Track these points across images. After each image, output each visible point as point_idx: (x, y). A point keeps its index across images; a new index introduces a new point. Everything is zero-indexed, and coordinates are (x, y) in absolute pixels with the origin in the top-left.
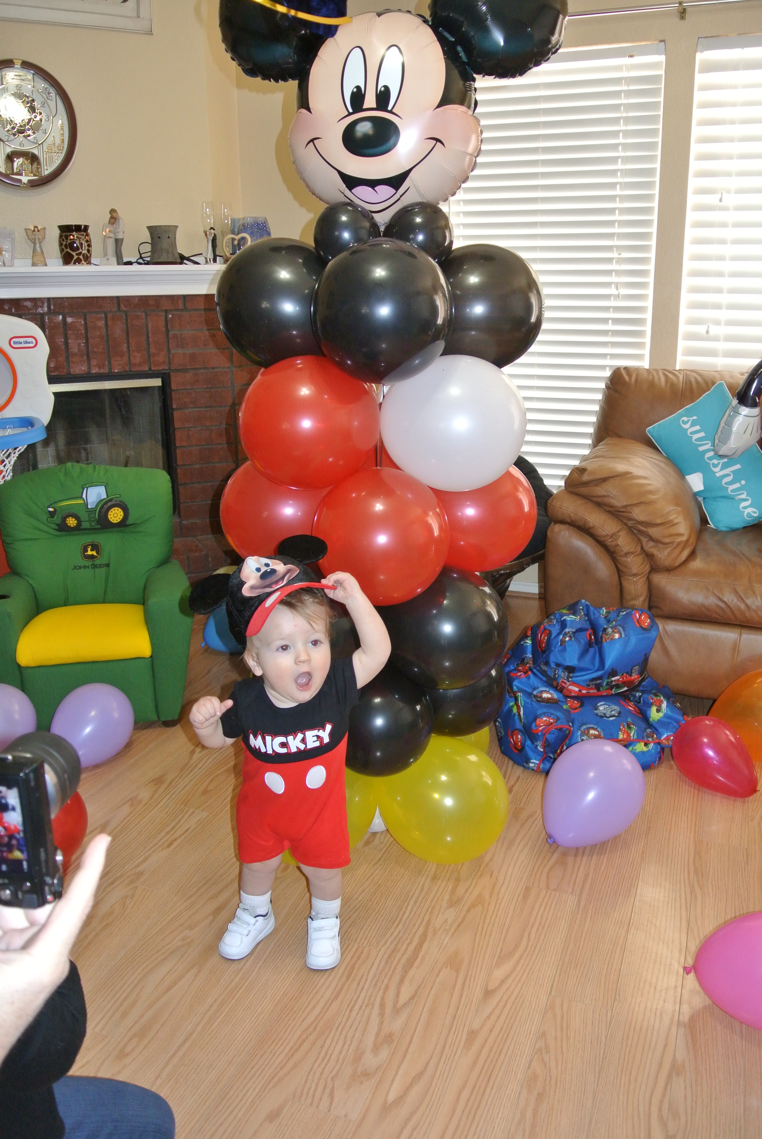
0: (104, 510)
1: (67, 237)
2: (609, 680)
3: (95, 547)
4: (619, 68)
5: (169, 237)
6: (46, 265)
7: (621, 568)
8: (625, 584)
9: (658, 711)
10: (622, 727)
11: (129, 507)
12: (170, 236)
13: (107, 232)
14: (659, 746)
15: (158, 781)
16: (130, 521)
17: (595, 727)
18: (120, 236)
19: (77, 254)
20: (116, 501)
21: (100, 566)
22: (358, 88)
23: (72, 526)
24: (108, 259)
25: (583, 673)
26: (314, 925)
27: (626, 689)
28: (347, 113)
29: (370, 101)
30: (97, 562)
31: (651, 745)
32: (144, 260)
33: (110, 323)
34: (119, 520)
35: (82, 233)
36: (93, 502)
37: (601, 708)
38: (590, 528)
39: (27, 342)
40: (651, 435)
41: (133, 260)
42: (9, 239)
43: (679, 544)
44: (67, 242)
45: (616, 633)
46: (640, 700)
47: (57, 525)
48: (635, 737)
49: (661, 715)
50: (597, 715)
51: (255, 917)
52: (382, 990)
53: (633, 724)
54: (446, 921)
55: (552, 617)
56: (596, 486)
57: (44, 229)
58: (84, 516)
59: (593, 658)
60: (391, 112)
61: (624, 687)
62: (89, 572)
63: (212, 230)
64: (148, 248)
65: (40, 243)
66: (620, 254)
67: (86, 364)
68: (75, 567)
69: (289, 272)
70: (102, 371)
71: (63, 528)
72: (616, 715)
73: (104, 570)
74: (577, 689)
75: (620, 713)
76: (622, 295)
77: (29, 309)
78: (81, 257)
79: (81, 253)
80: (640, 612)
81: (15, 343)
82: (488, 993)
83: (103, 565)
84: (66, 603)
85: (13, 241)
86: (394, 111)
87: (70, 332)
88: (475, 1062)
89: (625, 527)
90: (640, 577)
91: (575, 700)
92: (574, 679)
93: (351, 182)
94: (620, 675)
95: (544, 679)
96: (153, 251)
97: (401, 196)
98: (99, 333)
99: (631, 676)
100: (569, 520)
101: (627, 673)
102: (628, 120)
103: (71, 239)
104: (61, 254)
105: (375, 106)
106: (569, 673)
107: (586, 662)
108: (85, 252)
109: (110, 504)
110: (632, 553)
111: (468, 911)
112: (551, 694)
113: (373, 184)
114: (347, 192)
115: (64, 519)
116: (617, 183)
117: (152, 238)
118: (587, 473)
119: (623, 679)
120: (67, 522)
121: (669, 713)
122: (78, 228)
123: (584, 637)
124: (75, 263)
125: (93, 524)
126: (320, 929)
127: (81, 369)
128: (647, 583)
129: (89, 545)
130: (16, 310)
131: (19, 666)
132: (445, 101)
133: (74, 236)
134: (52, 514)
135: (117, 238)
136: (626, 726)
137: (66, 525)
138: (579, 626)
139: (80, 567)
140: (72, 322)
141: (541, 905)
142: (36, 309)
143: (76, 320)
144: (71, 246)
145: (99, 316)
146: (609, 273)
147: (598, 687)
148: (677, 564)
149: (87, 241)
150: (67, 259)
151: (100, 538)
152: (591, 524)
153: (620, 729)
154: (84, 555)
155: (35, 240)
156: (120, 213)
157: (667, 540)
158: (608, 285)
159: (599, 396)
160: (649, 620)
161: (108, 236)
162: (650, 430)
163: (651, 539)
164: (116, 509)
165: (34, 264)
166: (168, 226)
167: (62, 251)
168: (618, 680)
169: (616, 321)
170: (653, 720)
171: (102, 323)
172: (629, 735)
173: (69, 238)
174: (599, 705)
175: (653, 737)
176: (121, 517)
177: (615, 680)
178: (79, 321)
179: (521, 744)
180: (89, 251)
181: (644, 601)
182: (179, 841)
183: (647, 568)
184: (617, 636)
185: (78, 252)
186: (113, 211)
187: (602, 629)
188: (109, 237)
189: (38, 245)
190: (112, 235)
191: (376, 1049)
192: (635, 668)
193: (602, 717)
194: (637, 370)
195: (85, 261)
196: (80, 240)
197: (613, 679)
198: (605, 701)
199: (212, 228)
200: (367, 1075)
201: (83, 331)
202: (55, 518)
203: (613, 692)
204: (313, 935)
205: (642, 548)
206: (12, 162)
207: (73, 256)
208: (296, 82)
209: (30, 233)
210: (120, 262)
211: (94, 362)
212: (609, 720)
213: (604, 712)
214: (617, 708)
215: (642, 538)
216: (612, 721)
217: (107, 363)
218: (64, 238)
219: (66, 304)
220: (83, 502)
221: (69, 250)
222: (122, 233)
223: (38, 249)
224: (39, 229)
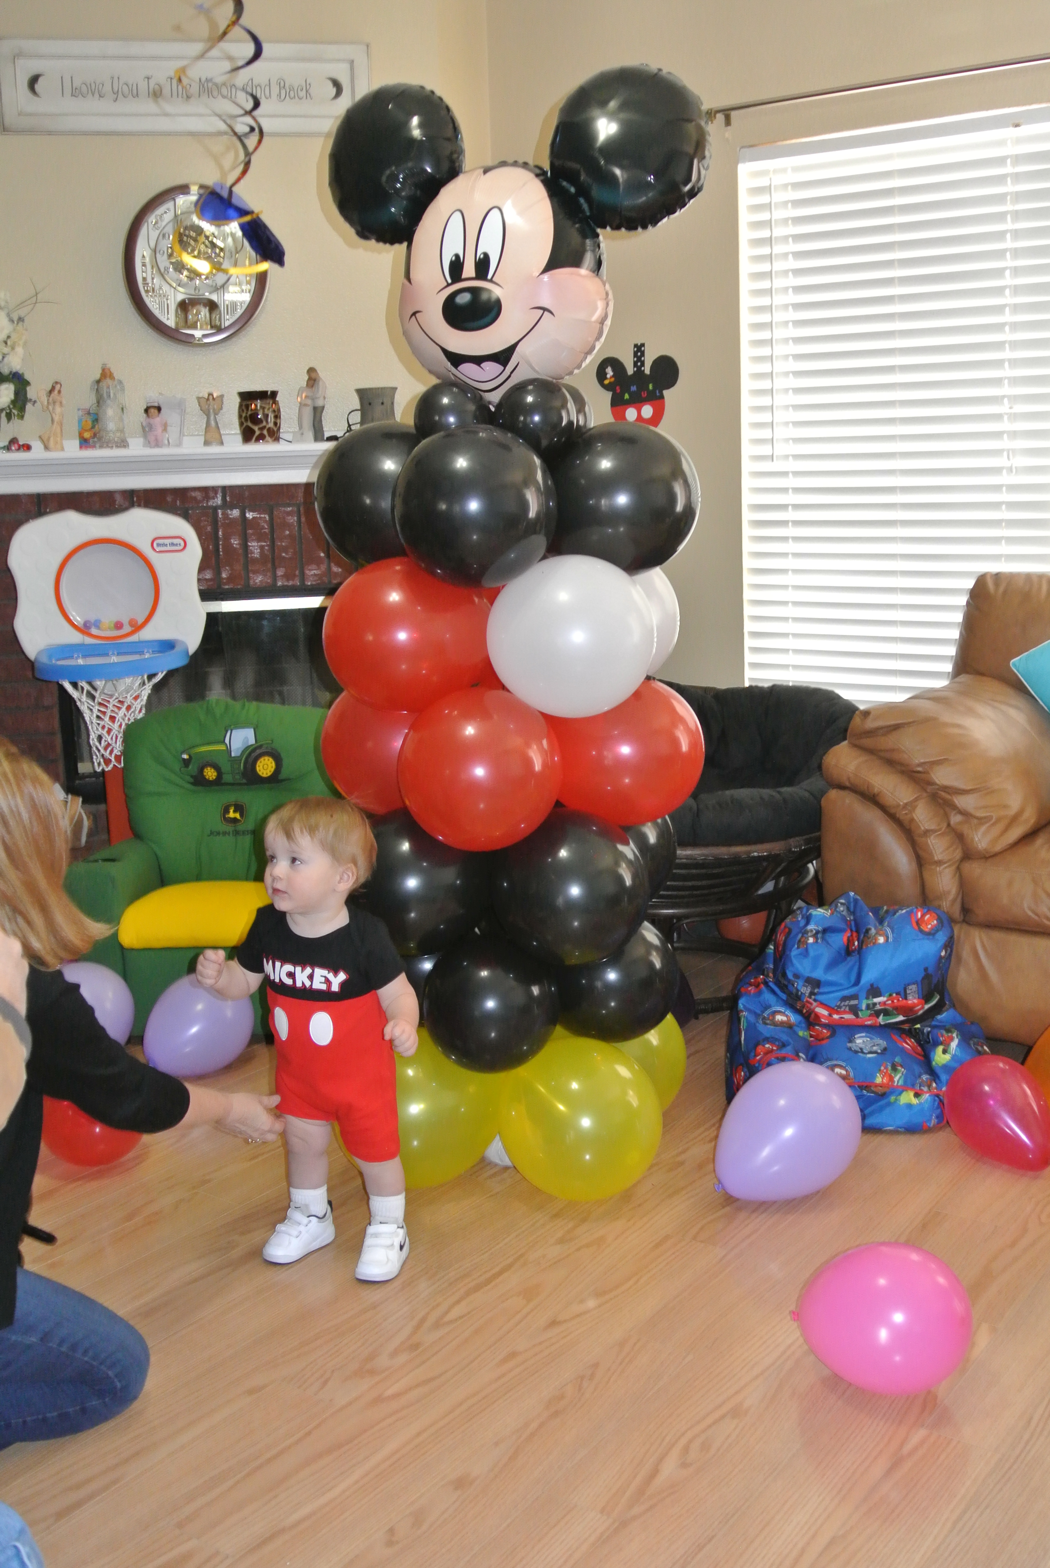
0: (251, 760)
1: (247, 407)
2: (870, 1002)
3: (239, 808)
4: (1001, 143)
5: (382, 403)
6: (222, 443)
7: (921, 853)
8: (926, 875)
9: (945, 1052)
10: (882, 1068)
11: (283, 755)
12: (385, 401)
13: (304, 398)
14: (937, 1099)
16: (284, 774)
17: (844, 1064)
18: (320, 403)
19: (260, 429)
20: (266, 748)
21: (244, 833)
22: (457, 256)
23: (211, 779)
24: (302, 435)
25: (834, 989)
26: (371, 1230)
27: (901, 1018)
29: (469, 270)
30: (240, 827)
31: (926, 1097)
33: (304, 519)
34: (269, 774)
35: (268, 401)
36: (238, 749)
37: (859, 1041)
38: (876, 795)
39: (173, 544)
40: (1017, 670)
42: (179, 411)
43: (1001, 819)
44: (247, 413)
45: (881, 935)
46: (924, 1037)
47: (192, 776)
48: (901, 1083)
49: (947, 1057)
50: (850, 1049)
51: (308, 1217)
53: (902, 1066)
54: (545, 1256)
56: (883, 735)
57: (222, 396)
58: (226, 767)
59: (851, 969)
60: (491, 281)
61: (898, 1014)
62: (229, 840)
64: (356, 417)
65: (216, 414)
66: (1011, 408)
67: (270, 573)
68: (212, 833)
70: (291, 583)
71: (199, 781)
72: (879, 1051)
73: (248, 838)
74: (825, 1012)
75: (885, 1050)
76: (1018, 467)
77: (198, 502)
78: (265, 432)
79: (265, 427)
80: (926, 910)
81: (158, 545)
83: (248, 831)
84: (198, 878)
85: (183, 413)
87: (250, 531)
89: (925, 794)
90: (945, 865)
91: (825, 1028)
92: (819, 997)
93: (456, 359)
94: (887, 995)
95: (784, 997)
96: (363, 422)
97: (512, 373)
98: (287, 532)
99: (906, 999)
100: (848, 784)
101: (897, 994)
102: (1017, 215)
103: (253, 410)
104: (240, 429)
106: (813, 988)
107: (837, 975)
108: (271, 425)
109: (258, 752)
110: (934, 831)
112: (787, 1016)
113: (478, 360)
114: (453, 369)
115: (201, 770)
116: (1005, 306)
117: (362, 404)
119: (893, 1002)
120: (205, 774)
121: (958, 1055)
122: (263, 395)
123: (839, 940)
124: (257, 441)
125: (238, 777)
126: (376, 1235)
127: (258, 580)
128: (957, 875)
129: (231, 805)
130: (182, 502)
131: (121, 946)
133: (256, 406)
134: (186, 763)
135: (316, 405)
136: (890, 1068)
137: (204, 777)
138: (827, 924)
139: (218, 833)
140: (254, 518)
142: (207, 502)
143: (258, 515)
144: (254, 419)
145: (289, 509)
146: (998, 435)
147: (854, 1010)
148: (998, 848)
149: (274, 411)
150: (248, 436)
151: (246, 797)
152: (876, 791)
153: (880, 1070)
154: (224, 817)
155: (209, 411)
156: (322, 374)
157: (980, 814)
158: (997, 453)
160: (935, 922)
161: (303, 403)
162: (1017, 663)
163: (960, 812)
164: (266, 758)
165: (207, 443)
166: (382, 389)
167: (241, 424)
168: (884, 1003)
169: (1013, 506)
170: (936, 1064)
171: (293, 519)
172: (891, 1079)
173: (250, 409)
174: (856, 1036)
175: (929, 1086)
176: (273, 770)
177: (880, 1003)
178: (263, 516)
179: (743, 1082)
180: (275, 424)
181: (954, 901)
183: (958, 854)
184: (881, 940)
185: (261, 426)
186: (311, 371)
187: (864, 930)
188: (306, 405)
189: (212, 418)
190: (309, 402)
192: (910, 987)
193: (856, 1052)
195: (271, 438)
196: (264, 411)
197: (876, 1000)
198: (867, 1032)
201: (268, 531)
202: (190, 767)
203: (881, 1020)
204: (368, 1241)
205: (949, 825)
206: (186, 311)
207: (253, 432)
209: (203, 402)
210: (318, 437)
211: (280, 572)
212: (865, 1057)
213: (861, 1046)
214: (883, 1043)
215: (947, 809)
216: (869, 1058)
217: (297, 572)
218: (244, 408)
219: (247, 494)
220: (224, 748)
221: (249, 424)
222: (322, 398)
223: (213, 423)
224: (215, 397)
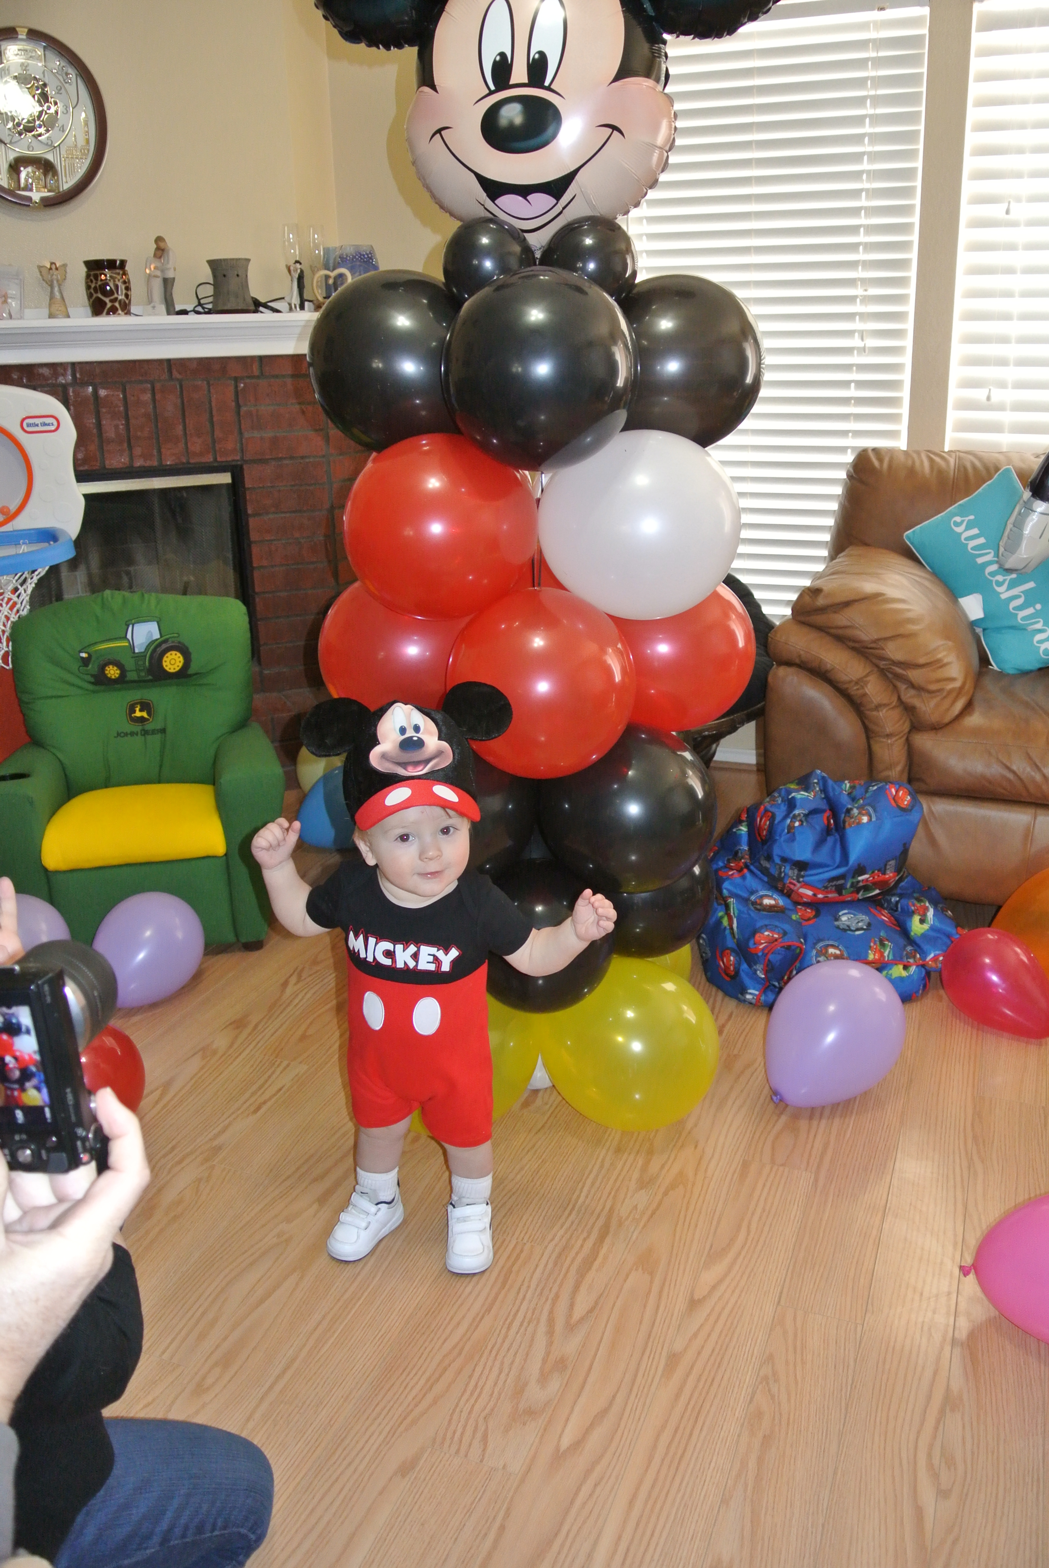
0: (156, 655)
1: (96, 277)
2: (854, 880)
3: (146, 706)
4: (864, 26)
5: (238, 275)
6: (69, 317)
7: (871, 726)
8: (876, 748)
9: (922, 921)
10: (872, 944)
11: (191, 650)
12: (240, 274)
13: (152, 269)
14: (923, 970)
15: (239, 1024)
16: (193, 668)
17: (836, 944)
18: (170, 274)
19: (111, 301)
20: (173, 642)
21: (153, 732)
22: (502, 55)
23: (113, 677)
24: (154, 307)
25: (821, 870)
26: (456, 1213)
27: (877, 891)
28: (487, 92)
29: (519, 74)
30: (149, 726)
31: (913, 969)
32: (203, 308)
33: (158, 397)
34: (177, 669)
35: (118, 271)
36: (142, 644)
37: (844, 918)
38: (827, 671)
39: (45, 424)
40: (912, 543)
41: (189, 308)
42: (16, 281)
43: (950, 692)
44: (96, 283)
45: (864, 815)
46: (897, 908)
47: (92, 676)
48: (891, 957)
49: (926, 927)
50: (838, 927)
51: (377, 1204)
52: (550, 1301)
53: (887, 940)
54: (636, 1207)
55: (776, 794)
56: (835, 612)
57: (65, 266)
58: (129, 664)
59: (833, 850)
60: (549, 89)
61: (875, 889)
62: (139, 739)
63: (298, 265)
64: (209, 290)
65: (59, 285)
66: (866, 290)
67: (127, 453)
68: (119, 735)
69: (409, 318)
70: (148, 463)
72: (865, 927)
73: (158, 737)
74: (810, 893)
75: (869, 925)
76: (869, 348)
77: (46, 378)
78: (117, 304)
79: (116, 299)
80: (897, 786)
81: (29, 425)
82: (694, 1304)
83: (158, 730)
84: (107, 784)
85: (22, 283)
86: (552, 87)
87: (104, 410)
88: (678, 1396)
89: (876, 669)
90: (897, 737)
91: (808, 907)
92: (807, 879)
93: (494, 189)
94: (870, 872)
95: (766, 879)
96: (217, 294)
97: (564, 208)
98: (143, 411)
99: (884, 874)
100: (797, 661)
101: (879, 870)
102: (877, 101)
103: (102, 280)
104: (89, 300)
105: (526, 81)
106: (800, 870)
107: (823, 856)
108: (121, 297)
109: (164, 646)
110: (885, 705)
111: (666, 1194)
112: (775, 899)
113: (524, 191)
114: (489, 204)
115: (102, 668)
116: (861, 190)
117: (215, 276)
118: (823, 594)
119: (874, 878)
120: (106, 672)
121: (937, 924)
122: (111, 264)
123: (821, 821)
124: (108, 314)
125: (143, 674)
126: (465, 1219)
127: (119, 461)
128: (906, 748)
129: (137, 703)
130: (29, 380)
131: (45, 870)
132: (624, 72)
133: (106, 275)
134: (86, 662)
135: (167, 276)
136: (878, 943)
137: (105, 675)
138: (813, 806)
139: (126, 734)
140: (107, 396)
141: (764, 1185)
142: (56, 379)
143: (112, 393)
144: (102, 289)
145: (143, 386)
146: (850, 317)
147: (839, 890)
148: (947, 719)
149: (125, 282)
150: (98, 308)
151: (153, 694)
152: (829, 667)
153: (871, 947)
154: (131, 717)
155: (52, 281)
156: (170, 243)
157: (933, 687)
158: (849, 334)
159: (838, 490)
160: (909, 797)
161: (153, 274)
162: (910, 535)
163: (912, 685)
164: (174, 653)
165: (51, 316)
166: (237, 259)
167: (90, 296)
168: (867, 880)
169: (860, 384)
170: (915, 934)
171: (147, 397)
172: (882, 954)
173: (99, 279)
174: (840, 914)
175: (914, 957)
176: (181, 665)
177: (863, 880)
178: (116, 393)
179: (734, 968)
180: (127, 296)
181: (902, 772)
182: (269, 1104)
183: (906, 727)
184: (865, 819)
185: (112, 298)
186: (159, 240)
187: (844, 810)
188: (155, 277)
189: (56, 289)
190: (158, 273)
191: (543, 1379)
192: (890, 863)
193: (844, 930)
194: (891, 451)
195: (123, 311)
196: (114, 281)
197: (860, 878)
198: (848, 909)
199: (297, 262)
200: (531, 1413)
201: (122, 408)
202: (90, 666)
203: (860, 896)
204: (456, 1227)
205: (899, 698)
206: (18, 173)
207: (105, 304)
208: (415, 49)
209: (44, 271)
210: (171, 310)
211: (138, 451)
212: (854, 935)
213: (847, 923)
214: (866, 918)
215: (899, 684)
216: (858, 935)
217: (155, 452)
218: (92, 278)
219: (98, 370)
220: (127, 644)
221: (100, 295)
222: (172, 270)
223: (57, 294)
224: (58, 266)
